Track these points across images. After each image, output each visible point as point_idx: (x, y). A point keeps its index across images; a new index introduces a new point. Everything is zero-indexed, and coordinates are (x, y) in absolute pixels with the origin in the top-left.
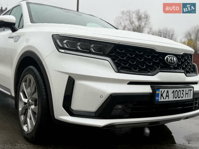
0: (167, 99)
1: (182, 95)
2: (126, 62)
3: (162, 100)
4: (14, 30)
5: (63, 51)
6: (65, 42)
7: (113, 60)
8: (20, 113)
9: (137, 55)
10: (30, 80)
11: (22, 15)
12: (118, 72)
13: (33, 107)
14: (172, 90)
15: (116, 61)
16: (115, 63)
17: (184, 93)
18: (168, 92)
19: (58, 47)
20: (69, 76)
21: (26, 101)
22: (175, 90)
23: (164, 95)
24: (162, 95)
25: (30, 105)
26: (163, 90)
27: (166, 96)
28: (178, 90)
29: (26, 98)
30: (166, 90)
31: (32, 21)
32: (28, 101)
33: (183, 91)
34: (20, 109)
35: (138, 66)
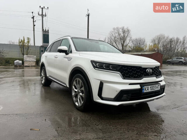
0: (148, 91)
1: (155, 88)
2: (127, 74)
3: (146, 92)
4: (67, 54)
5: (97, 69)
6: (97, 64)
7: (121, 73)
8: (73, 96)
9: (133, 70)
10: (79, 81)
11: (70, 45)
12: (124, 79)
13: (81, 94)
14: (150, 86)
15: (123, 73)
16: (122, 74)
17: (156, 87)
18: (148, 87)
19: (94, 67)
20: (101, 82)
21: (76, 90)
22: (151, 86)
23: (146, 89)
24: (145, 89)
25: (79, 93)
26: (146, 87)
27: (147, 89)
28: (153, 86)
29: (77, 89)
30: (147, 87)
31: (77, 50)
32: (78, 91)
33: (155, 86)
34: (73, 94)
35: (133, 75)
